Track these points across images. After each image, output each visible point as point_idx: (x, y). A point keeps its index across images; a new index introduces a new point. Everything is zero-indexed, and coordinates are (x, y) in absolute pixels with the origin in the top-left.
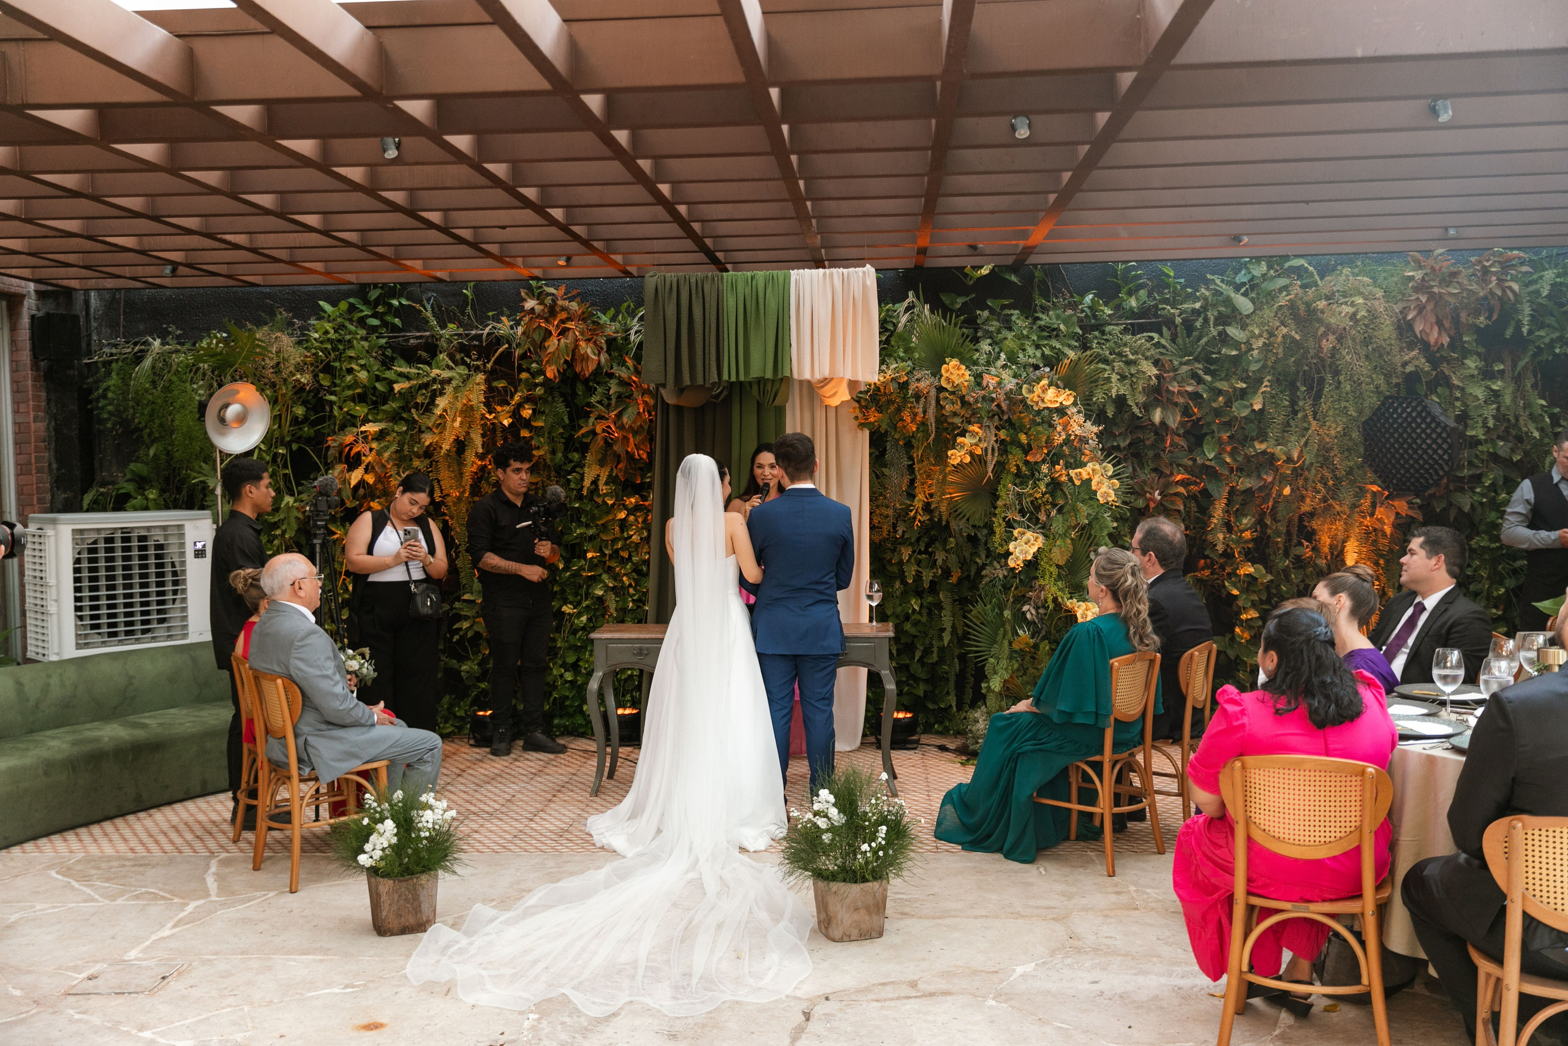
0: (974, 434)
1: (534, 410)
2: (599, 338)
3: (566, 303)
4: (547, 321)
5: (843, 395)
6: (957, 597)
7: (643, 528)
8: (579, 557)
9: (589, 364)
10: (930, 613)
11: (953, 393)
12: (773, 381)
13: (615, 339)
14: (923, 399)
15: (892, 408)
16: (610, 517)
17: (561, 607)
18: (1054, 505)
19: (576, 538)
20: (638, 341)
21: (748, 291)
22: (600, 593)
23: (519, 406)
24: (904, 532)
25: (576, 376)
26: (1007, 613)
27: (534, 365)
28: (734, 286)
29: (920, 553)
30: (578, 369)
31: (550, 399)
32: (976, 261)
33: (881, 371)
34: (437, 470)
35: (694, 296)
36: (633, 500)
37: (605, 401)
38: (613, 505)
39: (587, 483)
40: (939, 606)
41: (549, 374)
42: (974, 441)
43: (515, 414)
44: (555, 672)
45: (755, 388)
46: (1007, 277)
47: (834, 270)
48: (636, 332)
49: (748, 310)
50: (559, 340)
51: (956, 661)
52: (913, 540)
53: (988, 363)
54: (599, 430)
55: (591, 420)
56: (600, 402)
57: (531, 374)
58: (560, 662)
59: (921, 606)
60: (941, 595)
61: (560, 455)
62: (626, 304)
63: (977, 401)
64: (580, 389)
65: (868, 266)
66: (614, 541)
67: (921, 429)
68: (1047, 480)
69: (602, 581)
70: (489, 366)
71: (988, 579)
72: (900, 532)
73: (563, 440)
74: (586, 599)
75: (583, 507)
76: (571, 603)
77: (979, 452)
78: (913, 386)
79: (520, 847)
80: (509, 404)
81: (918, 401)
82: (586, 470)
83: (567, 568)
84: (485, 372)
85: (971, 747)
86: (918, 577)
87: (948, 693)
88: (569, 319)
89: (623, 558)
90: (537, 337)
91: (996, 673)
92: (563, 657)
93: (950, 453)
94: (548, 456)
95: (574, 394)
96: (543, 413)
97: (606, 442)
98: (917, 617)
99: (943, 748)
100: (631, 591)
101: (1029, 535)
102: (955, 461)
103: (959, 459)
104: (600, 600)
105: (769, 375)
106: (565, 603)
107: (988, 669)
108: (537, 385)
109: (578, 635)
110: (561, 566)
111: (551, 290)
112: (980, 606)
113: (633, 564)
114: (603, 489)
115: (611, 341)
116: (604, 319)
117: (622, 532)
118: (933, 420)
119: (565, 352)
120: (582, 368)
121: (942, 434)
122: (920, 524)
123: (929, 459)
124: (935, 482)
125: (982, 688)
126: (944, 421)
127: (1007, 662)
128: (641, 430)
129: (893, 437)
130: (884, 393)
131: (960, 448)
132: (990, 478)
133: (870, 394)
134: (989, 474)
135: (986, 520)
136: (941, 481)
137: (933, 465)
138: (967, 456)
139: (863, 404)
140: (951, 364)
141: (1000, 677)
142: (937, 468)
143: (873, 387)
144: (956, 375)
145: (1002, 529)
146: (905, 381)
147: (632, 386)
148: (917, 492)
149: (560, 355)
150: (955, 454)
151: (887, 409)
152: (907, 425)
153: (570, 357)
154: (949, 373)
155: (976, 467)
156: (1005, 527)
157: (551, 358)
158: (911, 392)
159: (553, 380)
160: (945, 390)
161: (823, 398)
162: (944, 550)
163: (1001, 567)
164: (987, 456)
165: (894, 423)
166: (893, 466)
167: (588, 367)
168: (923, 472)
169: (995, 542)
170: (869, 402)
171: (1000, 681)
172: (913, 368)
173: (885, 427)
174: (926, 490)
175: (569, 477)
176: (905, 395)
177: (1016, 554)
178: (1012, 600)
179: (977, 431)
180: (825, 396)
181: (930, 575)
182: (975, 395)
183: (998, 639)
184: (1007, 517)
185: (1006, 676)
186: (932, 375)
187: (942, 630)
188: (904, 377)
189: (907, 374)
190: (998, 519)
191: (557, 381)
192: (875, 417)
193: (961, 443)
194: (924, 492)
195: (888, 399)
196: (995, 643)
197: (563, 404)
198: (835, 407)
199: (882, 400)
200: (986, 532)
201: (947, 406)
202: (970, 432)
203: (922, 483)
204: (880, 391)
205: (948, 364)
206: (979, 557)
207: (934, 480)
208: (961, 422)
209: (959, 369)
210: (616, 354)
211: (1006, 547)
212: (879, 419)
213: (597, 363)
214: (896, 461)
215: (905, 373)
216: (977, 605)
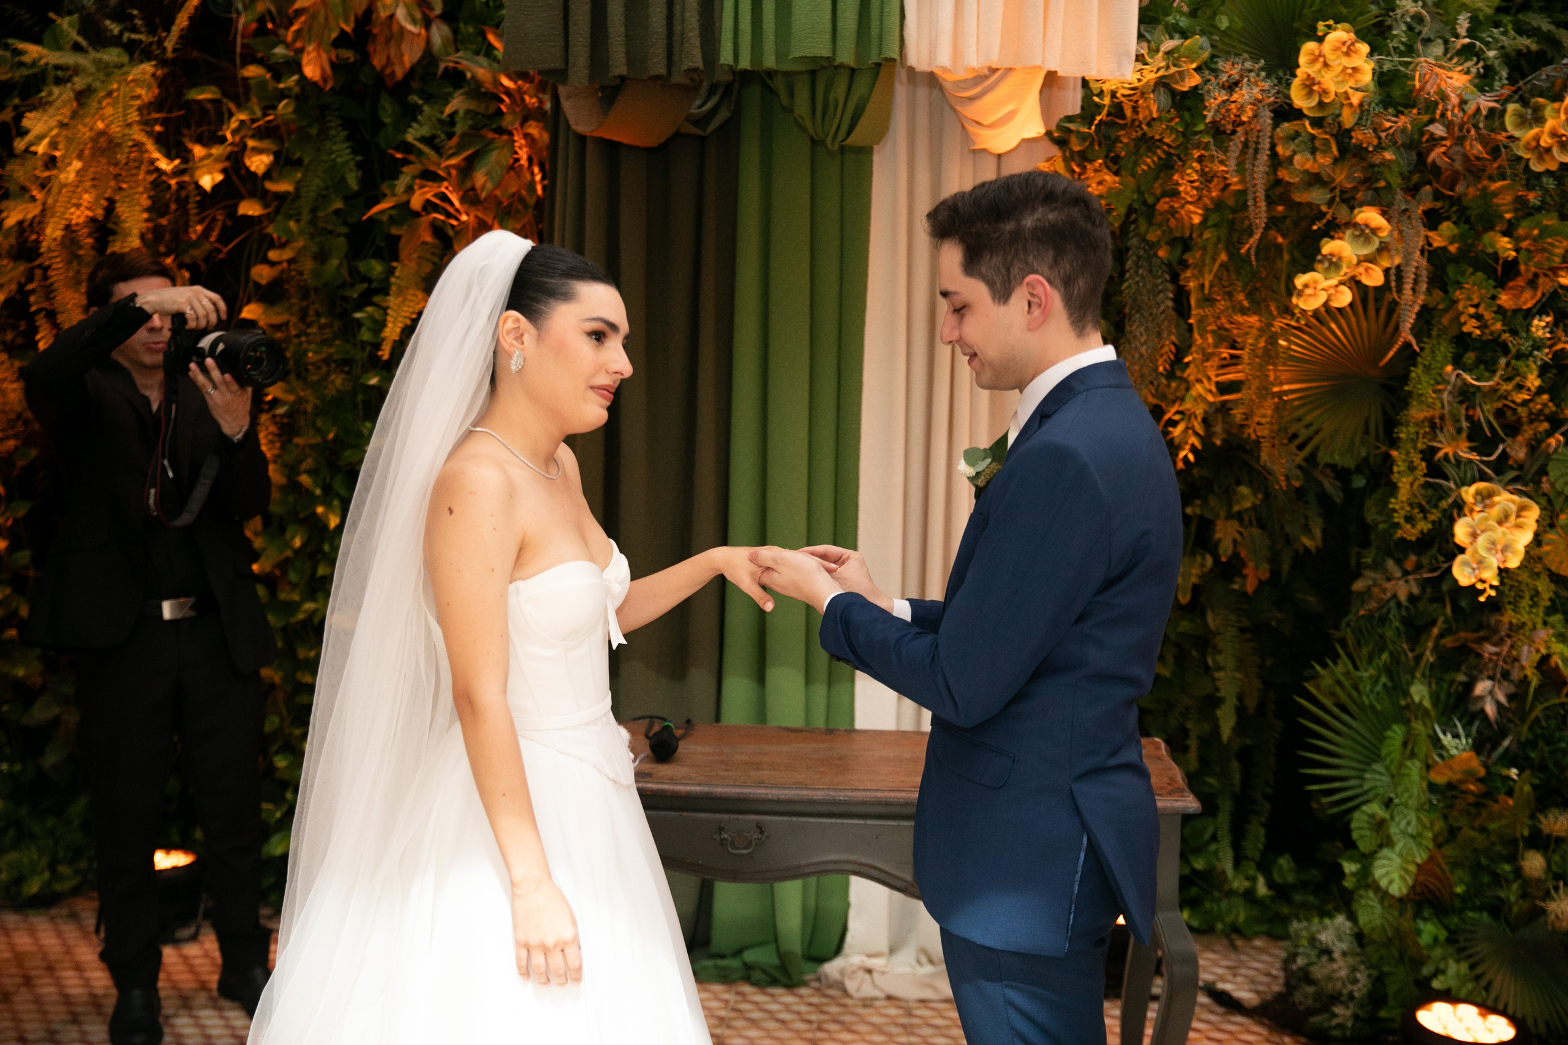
0: (1365, 233)
1: (275, 157)
5: (1031, 125)
9: (405, 47)
10: (1181, 659)
11: (1317, 122)
12: (853, 70)
14: (1240, 137)
15: (1149, 161)
18: (1556, 423)
23: (242, 144)
25: (380, 78)
26: (1419, 692)
27: (279, 51)
31: (314, 131)
33: (1139, 58)
34: (49, 292)
37: (438, 136)
39: (393, 331)
40: (1205, 641)
41: (311, 71)
42: (1364, 251)
43: (234, 166)
53: (1408, 48)
54: (418, 201)
55: (404, 181)
56: (429, 141)
57: (270, 68)
61: (336, 264)
63: (1386, 144)
64: (388, 111)
67: (1214, 218)
68: (1544, 355)
70: (169, 45)
71: (1368, 604)
73: (344, 230)
77: (1374, 278)
78: (1213, 102)
80: (218, 139)
81: (1223, 147)
82: (393, 302)
84: (162, 62)
91: (1387, 842)
93: (1300, 280)
94: (308, 264)
95: (374, 121)
96: (299, 163)
97: (440, 236)
101: (1505, 499)
102: (1310, 303)
103: (1322, 298)
105: (846, 56)
108: (279, 95)
112: (1342, 667)
118: (1261, 195)
119: (341, 9)
120: (388, 58)
121: (1272, 233)
122: (1191, 457)
123: (1230, 295)
124: (1245, 354)
125: (1342, 875)
126: (1285, 199)
127: (1419, 819)
128: (520, 207)
129: (1144, 240)
130: (1134, 120)
131: (1328, 269)
132: (1407, 345)
133: (1098, 118)
134: (1406, 335)
135: (1364, 454)
136: (1260, 352)
137: (1244, 311)
138: (1343, 288)
139: (1077, 148)
140: (1329, 38)
141: (1400, 855)
142: (1253, 320)
143: (1107, 101)
144: (1340, 69)
145: (1416, 479)
146: (1196, 87)
147: (502, 101)
148: (1192, 378)
149: (331, 19)
150: (1316, 282)
151: (1136, 164)
152: (1182, 207)
153: (352, 25)
154: (1318, 66)
155: (1353, 319)
156: (1425, 475)
157: (304, 22)
158: (1209, 116)
159: (321, 83)
160: (1298, 114)
161: (972, 129)
162: (1230, 516)
163: (1406, 573)
164: (1400, 290)
165: (1150, 200)
166: (1138, 311)
167: (402, 55)
168: (1213, 327)
169: (1394, 510)
170: (1092, 144)
171: (1406, 870)
172: (1213, 57)
173: (1122, 210)
174: (1212, 374)
175: (358, 315)
176: (1187, 126)
177: (1476, 551)
178: (1431, 659)
179: (1373, 224)
180: (978, 123)
181: (1194, 571)
182: (1388, 124)
183: (1384, 752)
184: (1439, 449)
185: (1421, 857)
186: (1270, 71)
187: (1213, 701)
188: (1191, 76)
189: (1198, 70)
190: (1408, 453)
191: (329, 86)
192: (1100, 183)
193: (1332, 255)
194: (1209, 379)
195: (1144, 134)
196: (1375, 761)
197: (346, 145)
198: (999, 156)
199: (1125, 140)
200: (1359, 482)
201: (1297, 158)
202: (1356, 225)
203: (1207, 357)
204: (1123, 116)
205: (1320, 40)
206: (1307, 530)
207: (1242, 349)
208: (1330, 203)
209: (1347, 54)
210: (471, 29)
211: (1423, 526)
212: (1110, 189)
213: (423, 44)
214: (1146, 299)
215: (1194, 66)
216: (1335, 663)
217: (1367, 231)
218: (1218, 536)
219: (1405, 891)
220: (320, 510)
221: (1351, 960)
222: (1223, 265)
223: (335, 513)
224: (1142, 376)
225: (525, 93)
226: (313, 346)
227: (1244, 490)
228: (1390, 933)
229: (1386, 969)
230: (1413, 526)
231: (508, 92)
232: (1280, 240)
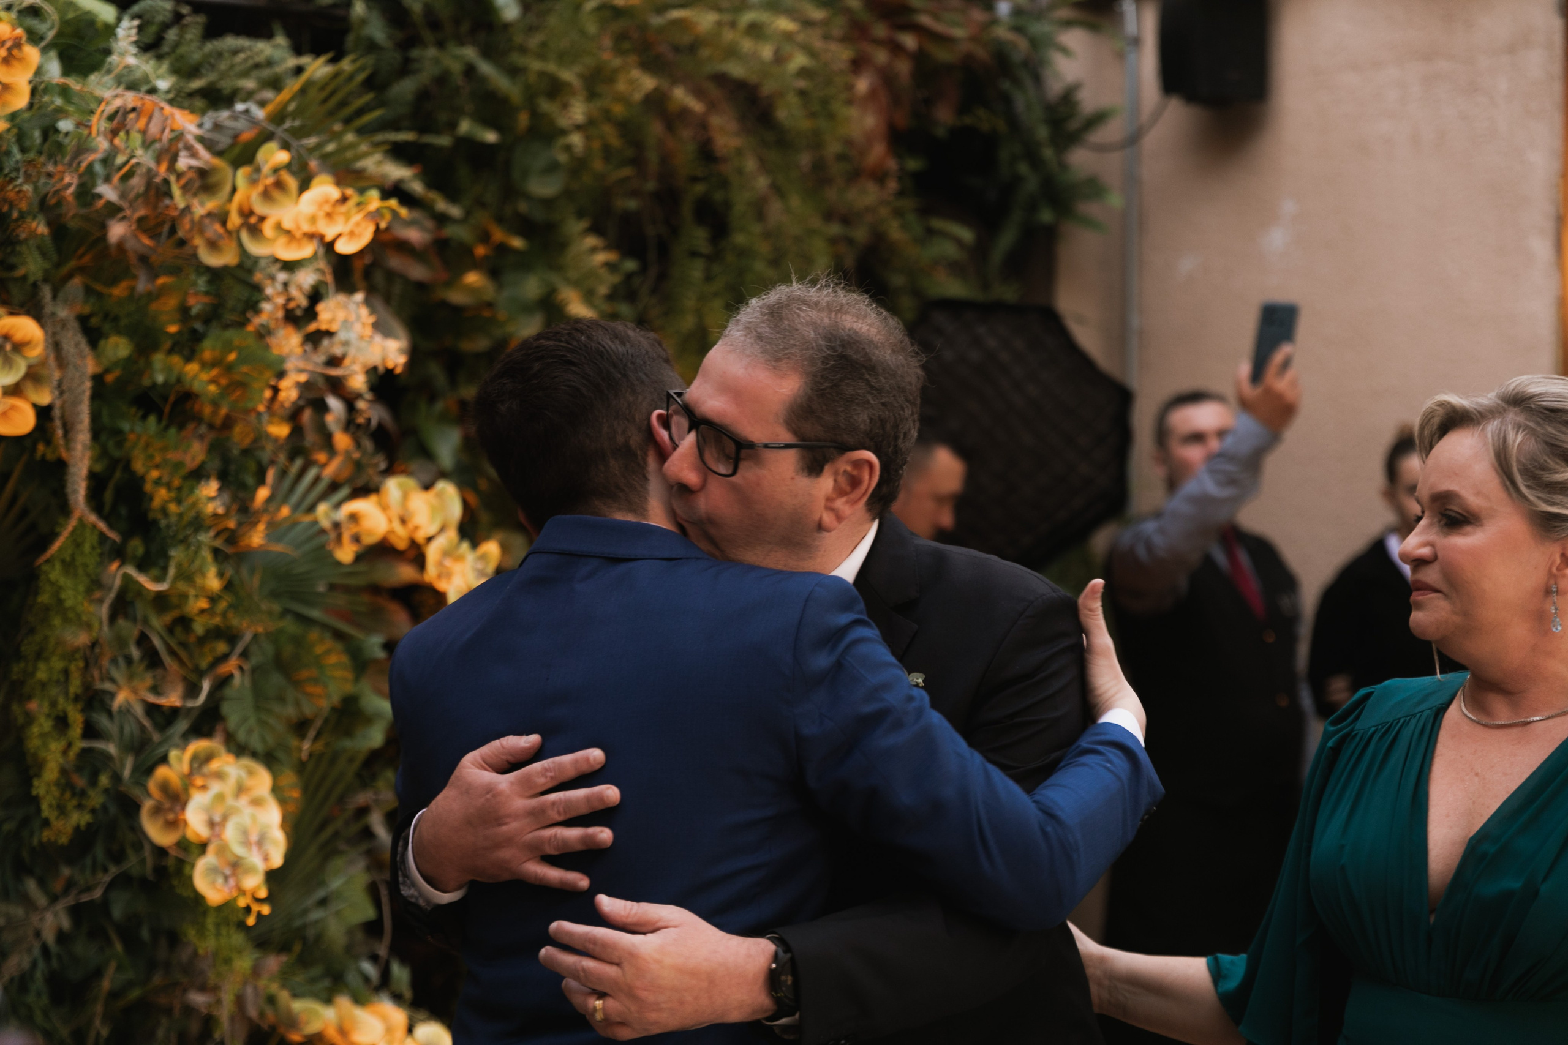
0: (3, 351)
18: (233, 642)
68: (211, 540)
77: (15, 422)
101: (229, 763)
134: (83, 514)
145: (70, 745)
156: (81, 737)
163: (54, 899)
164: (67, 442)
169: (39, 798)
177: (223, 849)
179: (18, 336)
190: (53, 704)
209: (7, 61)
217: (8, 347)
230: (66, 819)
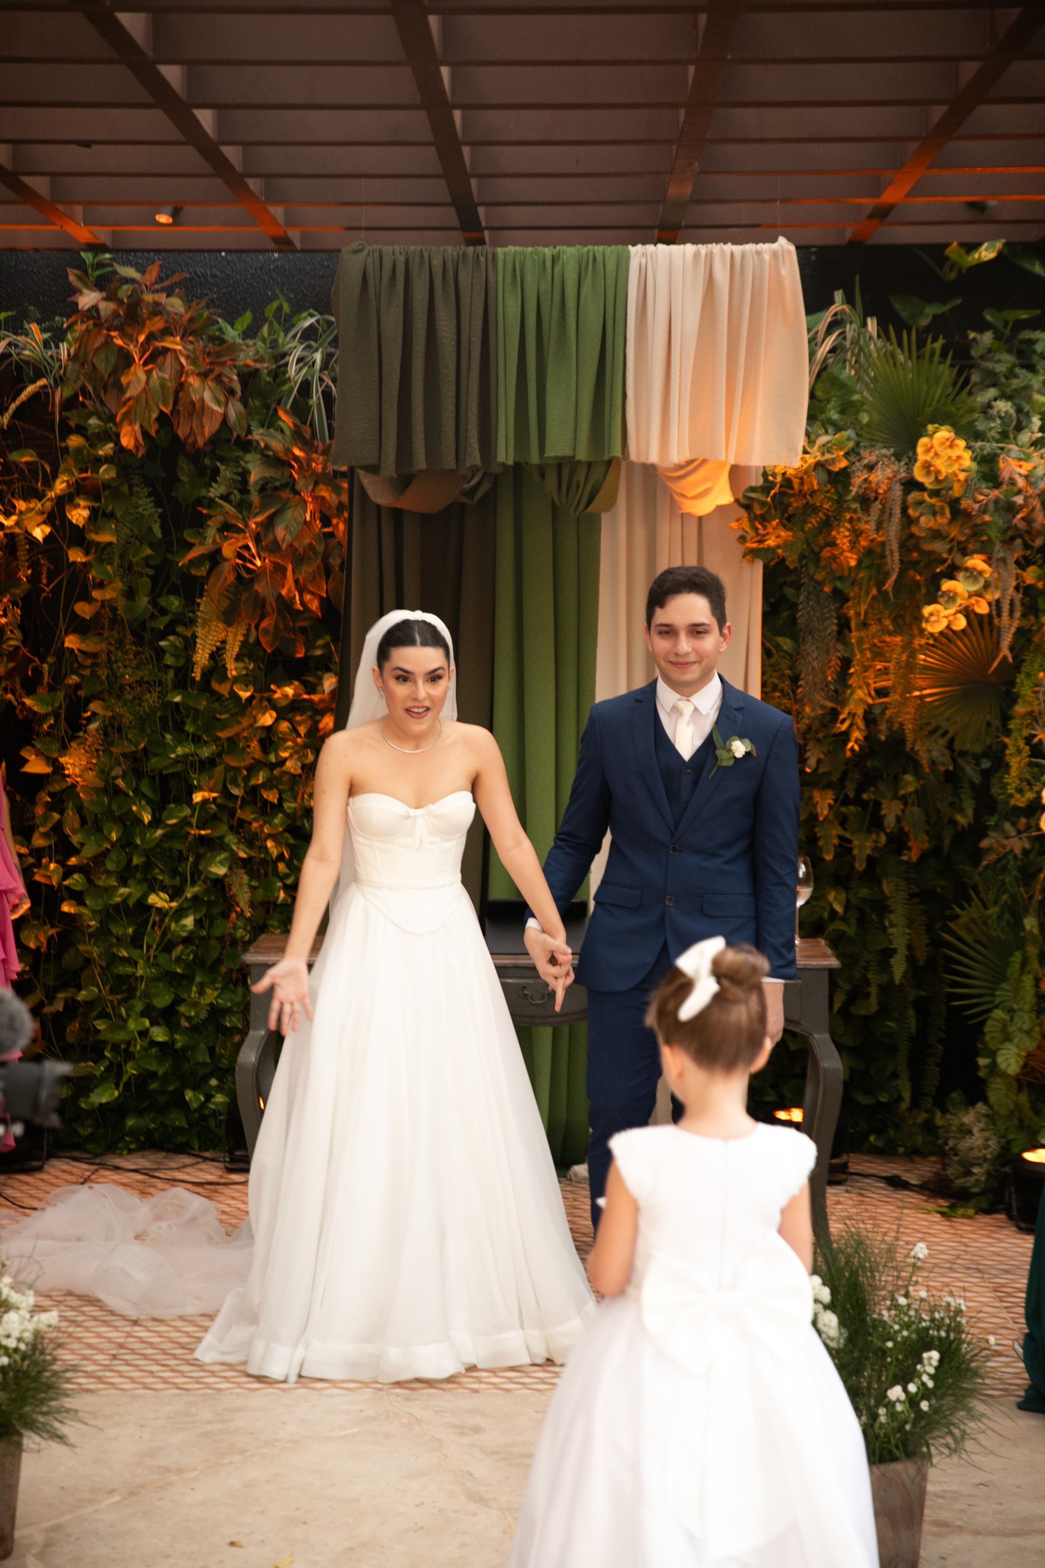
0: (973, 575)
1: (94, 512)
2: (226, 371)
3: (162, 298)
4: (124, 335)
5: (723, 496)
6: (915, 890)
7: (305, 746)
8: (178, 801)
9: (207, 421)
10: (862, 921)
11: (935, 493)
12: (590, 464)
13: (256, 373)
14: (877, 506)
15: (814, 521)
16: (245, 723)
17: (145, 896)
19: (176, 761)
20: (300, 378)
21: (545, 287)
22: (220, 870)
23: (64, 502)
24: (819, 761)
25: (178, 445)
26: (1030, 923)
27: (93, 421)
28: (517, 274)
29: (846, 801)
30: (182, 432)
31: (125, 489)
32: (969, 233)
33: (805, 448)
35: (439, 292)
36: (290, 691)
37: (236, 496)
38: (250, 699)
39: (201, 657)
40: (882, 907)
41: (126, 441)
42: (974, 588)
43: (57, 516)
44: (132, 1025)
45: (551, 477)
46: (1027, 265)
47: (715, 248)
48: (299, 360)
49: (545, 325)
50: (149, 373)
51: (911, 1012)
52: (834, 778)
53: (1004, 436)
54: (228, 550)
55: (211, 533)
56: (225, 498)
57: (87, 438)
58: (139, 1006)
59: (846, 908)
60: (886, 887)
61: (143, 601)
62: (275, 305)
63: (984, 510)
64: (185, 470)
65: (782, 240)
66: (252, 769)
67: (867, 562)
69: (224, 847)
71: (992, 857)
72: (812, 762)
73: (151, 572)
74: (193, 883)
75: (191, 703)
76: (163, 889)
77: (982, 608)
78: (857, 480)
79: (132, 1380)
80: (40, 497)
81: (867, 511)
82: (200, 632)
83: (156, 822)
85: (960, 1182)
86: (844, 848)
87: (895, 1075)
88: (166, 332)
89: (265, 802)
90: (103, 367)
91: (1008, 1038)
92: (146, 995)
93: (927, 610)
94: (121, 604)
95: (173, 479)
96: (111, 516)
97: (239, 578)
98: (838, 925)
99: (896, 1183)
100: (282, 867)
102: (936, 627)
103: (944, 624)
104: (219, 883)
105: (583, 455)
106: (152, 889)
107: (991, 1028)
108: (99, 461)
109: (175, 954)
110: (147, 818)
111: (129, 272)
112: (975, 907)
113: (287, 815)
114: (232, 669)
115: (248, 377)
116: (232, 334)
117: (265, 751)
118: (895, 546)
119: (161, 395)
120: (191, 428)
121: (911, 573)
122: (856, 747)
123: (880, 620)
124: (891, 665)
125: (977, 1067)
126: (917, 548)
127: (1031, 1018)
128: (311, 553)
129: (812, 578)
130: (800, 491)
131: (947, 602)
132: (1005, 658)
133: (773, 492)
134: (1005, 651)
135: (988, 742)
136: (903, 664)
137: (890, 634)
138: (960, 616)
139: (758, 512)
140: (937, 435)
141: (1017, 1046)
142: (898, 639)
143: (779, 479)
144: (946, 458)
145: (1023, 759)
146: (846, 468)
147: (293, 467)
148: (854, 685)
149: (151, 402)
150: (938, 611)
151: (805, 522)
152: (841, 554)
153: (170, 408)
154: (931, 454)
155: (974, 638)
156: (1030, 756)
157: (131, 407)
158: (854, 490)
159: (134, 451)
160: (921, 487)
161: (678, 499)
162: (896, 797)
163: (1020, 833)
164: (999, 615)
165: (816, 549)
166: (810, 634)
167: (203, 427)
168: (867, 646)
169: (1009, 784)
170: (770, 508)
171: (1019, 1055)
172: (858, 444)
173: (796, 556)
174: (871, 681)
175: (163, 643)
176: (840, 496)
178: (1040, 898)
179: (979, 568)
180: (684, 496)
181: (868, 844)
182: (981, 497)
183: (1009, 972)
184: (1035, 736)
185: (1031, 1045)
186: (898, 457)
187: (888, 953)
188: (840, 461)
189: (847, 455)
190: (1016, 740)
191: (140, 455)
192: (778, 537)
193: (950, 591)
194: (868, 685)
195: (807, 503)
196: (1003, 981)
197: (150, 499)
198: (700, 519)
199: (795, 505)
200: (986, 764)
201: (923, 519)
202: (967, 569)
203: (866, 669)
204: (792, 488)
205: (931, 436)
206: (962, 811)
207: (889, 662)
208: (950, 551)
209: (951, 446)
210: (257, 403)
211: (1030, 795)
212: (785, 541)
213: (220, 419)
214: (816, 624)
215: (842, 453)
216: (970, 906)
217: (975, 573)
218: (883, 812)
219: (1018, 1070)
220: (134, 808)
221: (986, 1134)
222: (874, 598)
223: (146, 811)
224: (815, 684)
225: (313, 460)
226: (129, 670)
227: (909, 777)
228: (1012, 1107)
229: (1011, 1137)
230: (1023, 796)
231: (296, 459)
232: (918, 577)
